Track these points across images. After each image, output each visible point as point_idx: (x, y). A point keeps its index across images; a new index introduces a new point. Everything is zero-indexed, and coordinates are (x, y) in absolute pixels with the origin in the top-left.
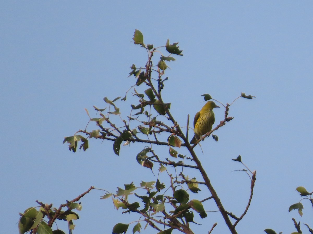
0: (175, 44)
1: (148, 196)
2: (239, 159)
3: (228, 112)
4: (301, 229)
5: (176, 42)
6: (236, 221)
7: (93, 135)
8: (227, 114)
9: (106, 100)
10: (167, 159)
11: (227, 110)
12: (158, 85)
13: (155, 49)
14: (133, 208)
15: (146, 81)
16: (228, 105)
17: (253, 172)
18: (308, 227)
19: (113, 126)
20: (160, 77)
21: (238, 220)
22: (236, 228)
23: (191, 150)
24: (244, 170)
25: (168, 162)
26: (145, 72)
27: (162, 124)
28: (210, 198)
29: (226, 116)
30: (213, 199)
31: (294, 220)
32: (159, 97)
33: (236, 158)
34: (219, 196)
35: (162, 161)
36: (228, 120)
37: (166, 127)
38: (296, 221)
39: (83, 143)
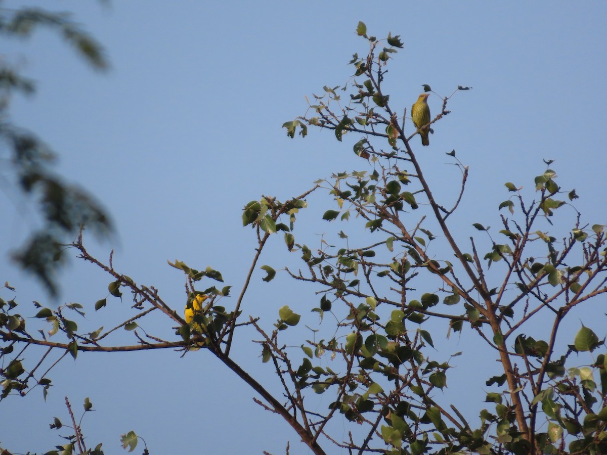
0: (397, 37)
1: (359, 185)
2: (453, 154)
3: (446, 105)
4: (508, 225)
5: (398, 35)
6: (446, 214)
7: (313, 122)
8: (444, 107)
9: (325, 89)
10: (382, 151)
11: (445, 103)
12: (378, 76)
13: (378, 41)
14: (345, 196)
15: (367, 72)
16: (446, 99)
17: (466, 167)
18: (516, 224)
19: (332, 115)
20: (380, 69)
21: (448, 214)
22: (446, 222)
23: (406, 142)
24: (457, 164)
25: (383, 153)
26: (366, 64)
27: (379, 116)
28: (422, 191)
29: (443, 109)
30: (424, 192)
31: (501, 216)
32: (378, 88)
33: (450, 152)
34: (431, 189)
35: (377, 152)
36: (445, 113)
37: (383, 119)
38: (504, 217)
39: (302, 129)
